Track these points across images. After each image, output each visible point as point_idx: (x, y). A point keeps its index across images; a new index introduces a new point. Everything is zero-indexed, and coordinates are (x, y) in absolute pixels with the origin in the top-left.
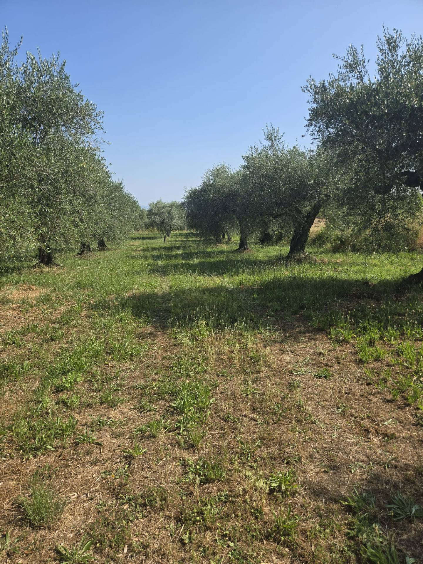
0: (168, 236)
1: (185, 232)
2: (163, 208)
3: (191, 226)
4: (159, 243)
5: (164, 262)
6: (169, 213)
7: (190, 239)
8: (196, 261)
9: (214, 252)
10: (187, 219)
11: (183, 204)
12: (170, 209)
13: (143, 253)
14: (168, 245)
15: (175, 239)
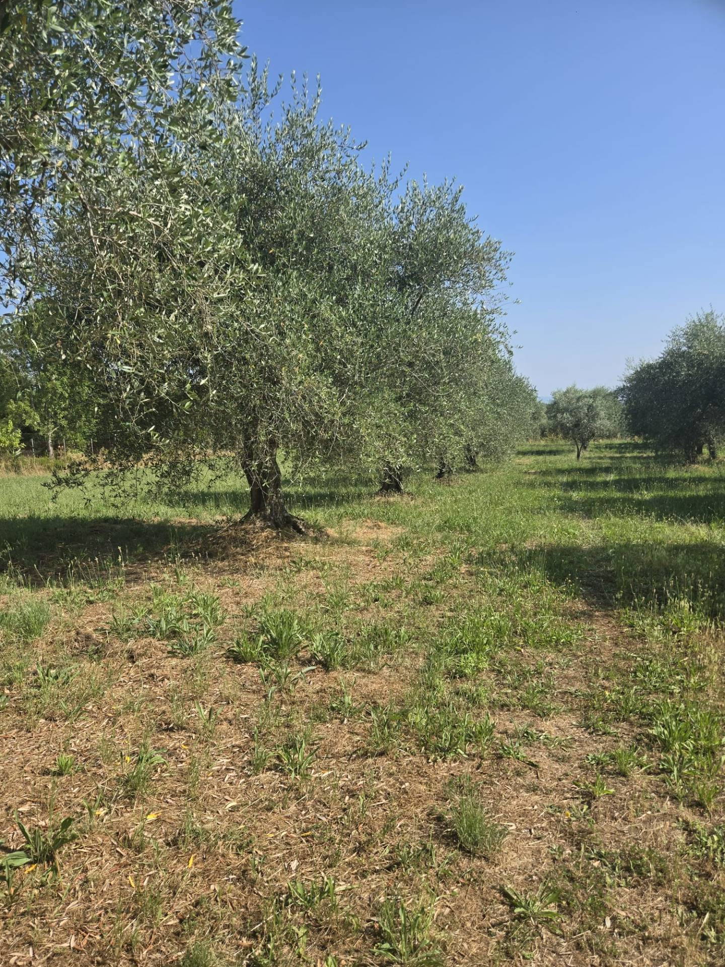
0: (585, 448)
1: (617, 441)
2: (578, 399)
3: (634, 429)
4: (568, 460)
5: (582, 494)
6: (590, 408)
7: (628, 455)
8: (647, 495)
9: (685, 480)
10: (626, 418)
11: (621, 390)
12: (591, 401)
13: (540, 479)
14: (586, 464)
15: (596, 455)
